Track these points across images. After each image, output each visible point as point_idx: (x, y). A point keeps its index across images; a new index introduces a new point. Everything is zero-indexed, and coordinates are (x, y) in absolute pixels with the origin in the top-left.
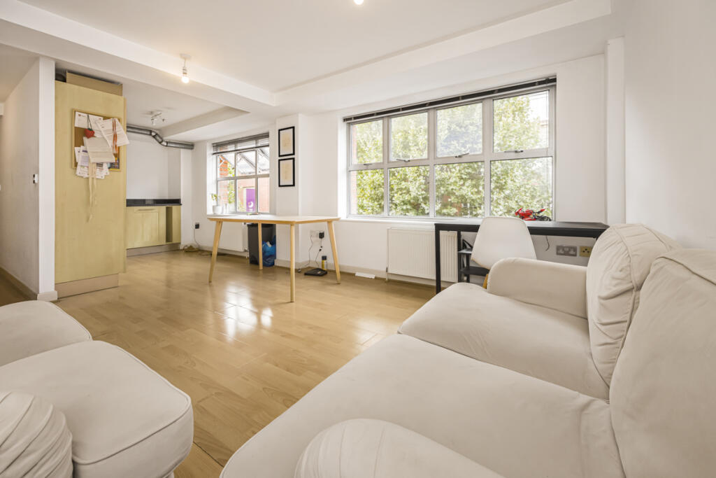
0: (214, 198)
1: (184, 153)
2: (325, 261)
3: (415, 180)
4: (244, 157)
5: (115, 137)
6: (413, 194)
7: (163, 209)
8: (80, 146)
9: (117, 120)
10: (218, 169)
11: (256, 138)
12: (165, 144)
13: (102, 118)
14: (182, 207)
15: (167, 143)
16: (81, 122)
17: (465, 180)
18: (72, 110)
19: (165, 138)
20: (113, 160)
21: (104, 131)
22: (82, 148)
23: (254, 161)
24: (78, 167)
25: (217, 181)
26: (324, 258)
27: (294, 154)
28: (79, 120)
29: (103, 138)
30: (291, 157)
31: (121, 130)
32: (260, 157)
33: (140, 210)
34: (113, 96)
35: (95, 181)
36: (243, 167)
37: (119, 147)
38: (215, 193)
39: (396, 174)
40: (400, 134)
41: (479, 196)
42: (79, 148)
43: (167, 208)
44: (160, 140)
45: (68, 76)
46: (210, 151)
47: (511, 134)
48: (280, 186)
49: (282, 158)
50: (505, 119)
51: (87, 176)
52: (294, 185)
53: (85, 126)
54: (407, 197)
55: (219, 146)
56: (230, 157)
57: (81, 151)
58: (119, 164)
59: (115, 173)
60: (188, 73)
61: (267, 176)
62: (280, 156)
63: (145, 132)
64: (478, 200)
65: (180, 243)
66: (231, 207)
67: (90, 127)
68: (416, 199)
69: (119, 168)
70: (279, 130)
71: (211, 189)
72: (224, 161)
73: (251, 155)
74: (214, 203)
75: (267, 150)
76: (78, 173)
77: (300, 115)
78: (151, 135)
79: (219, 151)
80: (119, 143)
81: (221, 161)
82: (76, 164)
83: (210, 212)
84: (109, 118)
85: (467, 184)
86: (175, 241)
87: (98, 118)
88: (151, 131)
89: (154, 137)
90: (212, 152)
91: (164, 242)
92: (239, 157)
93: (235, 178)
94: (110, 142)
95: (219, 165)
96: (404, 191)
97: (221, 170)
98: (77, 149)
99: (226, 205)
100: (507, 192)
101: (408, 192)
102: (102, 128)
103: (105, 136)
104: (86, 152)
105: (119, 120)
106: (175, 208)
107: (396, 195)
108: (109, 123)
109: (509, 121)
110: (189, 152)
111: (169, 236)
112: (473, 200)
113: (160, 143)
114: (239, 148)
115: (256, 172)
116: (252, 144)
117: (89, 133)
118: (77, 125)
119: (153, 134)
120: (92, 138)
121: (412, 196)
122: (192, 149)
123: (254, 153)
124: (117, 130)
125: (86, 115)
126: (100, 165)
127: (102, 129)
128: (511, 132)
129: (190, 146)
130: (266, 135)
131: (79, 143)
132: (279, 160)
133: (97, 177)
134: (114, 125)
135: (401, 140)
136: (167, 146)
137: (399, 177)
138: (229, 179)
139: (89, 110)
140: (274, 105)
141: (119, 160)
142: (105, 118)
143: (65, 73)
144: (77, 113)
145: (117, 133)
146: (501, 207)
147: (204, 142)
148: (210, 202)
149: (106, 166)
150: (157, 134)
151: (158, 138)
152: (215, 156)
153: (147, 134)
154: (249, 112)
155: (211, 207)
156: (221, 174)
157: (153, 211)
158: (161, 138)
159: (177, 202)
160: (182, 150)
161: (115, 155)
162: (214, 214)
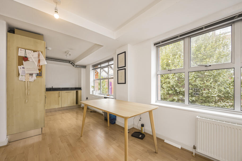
0: (93, 87)
2: (143, 128)
3: (173, 78)
4: (104, 70)
5: (39, 61)
6: (171, 84)
7: (75, 92)
8: (21, 66)
9: (40, 52)
10: (95, 76)
11: (108, 61)
12: (75, 66)
13: (32, 51)
14: (82, 90)
15: (76, 66)
16: (22, 53)
17: (196, 78)
18: (17, 47)
19: (75, 64)
20: (38, 72)
21: (33, 58)
22: (22, 66)
23: (107, 72)
24: (20, 76)
25: (94, 81)
26: (143, 125)
27: (125, 66)
28: (21, 52)
29: (33, 61)
30: (124, 68)
31: (42, 58)
32: (110, 70)
33: (66, 92)
34: (39, 41)
35: (29, 83)
36: (104, 74)
37: (41, 66)
38: (93, 85)
39: (164, 76)
40: (165, 60)
41: (204, 85)
42: (20, 66)
43: (76, 91)
44: (73, 65)
45: (16, 30)
46: (91, 68)
47: (222, 57)
48: (118, 83)
49: (120, 68)
50: (218, 50)
51: (24, 80)
52: (125, 83)
53: (23, 55)
54: (169, 85)
55: (95, 66)
56: (99, 70)
57: (22, 68)
58: (41, 74)
59: (39, 78)
61: (113, 78)
62: (118, 68)
63: (68, 62)
64: (204, 87)
65: (81, 105)
66: (99, 92)
67: (26, 56)
68: (173, 86)
69: (41, 76)
70: (118, 55)
71: (92, 84)
72: (97, 72)
73: (106, 69)
74: (93, 89)
75: (112, 66)
76: (20, 79)
77: (128, 44)
78: (70, 63)
79: (95, 68)
80: (41, 64)
81: (96, 72)
82: (19, 75)
83: (91, 93)
84: (36, 51)
85: (197, 80)
86: (79, 104)
87: (30, 51)
88: (70, 62)
89: (71, 64)
90: (92, 69)
91: (75, 104)
92: (102, 70)
93: (100, 79)
94: (36, 63)
95: (95, 74)
96: (167, 83)
97: (96, 76)
98: (19, 67)
99: (97, 90)
100: (219, 83)
101: (169, 83)
103: (34, 60)
104: (24, 68)
105: (41, 52)
106: (79, 91)
107: (164, 85)
108: (36, 54)
109: (220, 51)
110: (84, 69)
111: (77, 102)
112: (201, 87)
113: (74, 66)
114: (102, 66)
115: (108, 77)
116: (106, 64)
117: (25, 59)
118: (19, 55)
120: (27, 61)
121: (171, 85)
122: (85, 68)
123: (107, 68)
124: (40, 57)
125: (24, 50)
126: (31, 75)
127: (32, 57)
128: (222, 56)
129: (84, 67)
130: (112, 59)
131: (20, 64)
132: (118, 70)
133: (30, 81)
134: (39, 55)
135: (166, 62)
136: (76, 67)
137: (165, 77)
138: (98, 80)
139: (26, 48)
140: (115, 38)
141: (41, 72)
142: (34, 51)
143: (14, 29)
144: (20, 49)
145: (40, 59)
146: (216, 90)
147: (89, 65)
148: (91, 89)
149: (34, 76)
150: (72, 63)
151: (73, 64)
152: (93, 70)
153: (68, 63)
154: (103, 46)
155: (92, 91)
156: (96, 78)
157: (71, 92)
158: (74, 64)
159: (80, 89)
160: (82, 68)
161: (39, 70)
162: (93, 94)
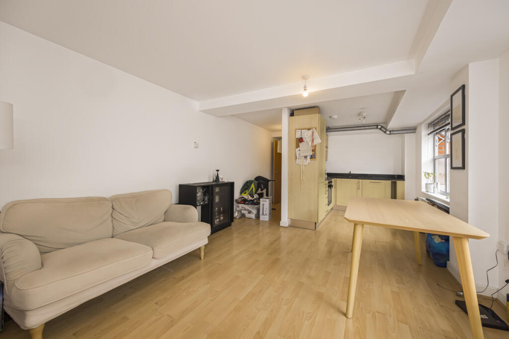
0: (427, 176)
1: (408, 137)
5: (313, 140)
7: (389, 183)
8: (298, 148)
9: (314, 129)
10: (437, 148)
12: (389, 133)
13: (307, 130)
14: (405, 183)
15: (390, 131)
18: (295, 129)
19: (388, 128)
20: (311, 153)
25: (434, 160)
27: (464, 123)
28: (297, 134)
29: (308, 141)
31: (316, 135)
34: (313, 116)
35: (304, 167)
37: (315, 146)
38: (431, 171)
43: (393, 182)
44: (385, 131)
45: (295, 112)
46: (425, 131)
48: (452, 168)
49: (454, 131)
51: (300, 164)
52: (463, 168)
53: (300, 136)
55: (435, 124)
58: (315, 155)
59: (313, 161)
60: (307, 88)
62: (452, 129)
63: (373, 127)
69: (315, 158)
70: (453, 97)
71: (427, 167)
74: (427, 181)
76: (297, 163)
77: (470, 64)
78: (377, 128)
80: (315, 143)
81: (440, 139)
82: (296, 158)
84: (311, 129)
87: (305, 130)
88: (377, 126)
89: (380, 129)
90: (428, 132)
94: (310, 143)
95: (437, 144)
98: (297, 150)
102: (307, 135)
104: (300, 150)
106: (399, 183)
110: (413, 135)
113: (385, 132)
117: (301, 140)
118: (297, 137)
119: (379, 127)
120: (302, 143)
122: (415, 133)
125: (300, 130)
126: (306, 157)
127: (307, 137)
129: (413, 130)
131: (298, 146)
132: (452, 135)
133: (305, 164)
136: (390, 134)
139: (301, 127)
141: (315, 153)
142: (309, 130)
143: (293, 112)
144: (297, 131)
145: (314, 137)
147: (421, 124)
149: (308, 158)
150: (382, 127)
151: (383, 129)
152: (432, 135)
153: (375, 128)
154: (405, 90)
155: (425, 185)
156: (439, 152)
157: (381, 184)
158: (386, 129)
159: (401, 177)
160: (406, 134)
161: (313, 151)
162: (427, 192)
